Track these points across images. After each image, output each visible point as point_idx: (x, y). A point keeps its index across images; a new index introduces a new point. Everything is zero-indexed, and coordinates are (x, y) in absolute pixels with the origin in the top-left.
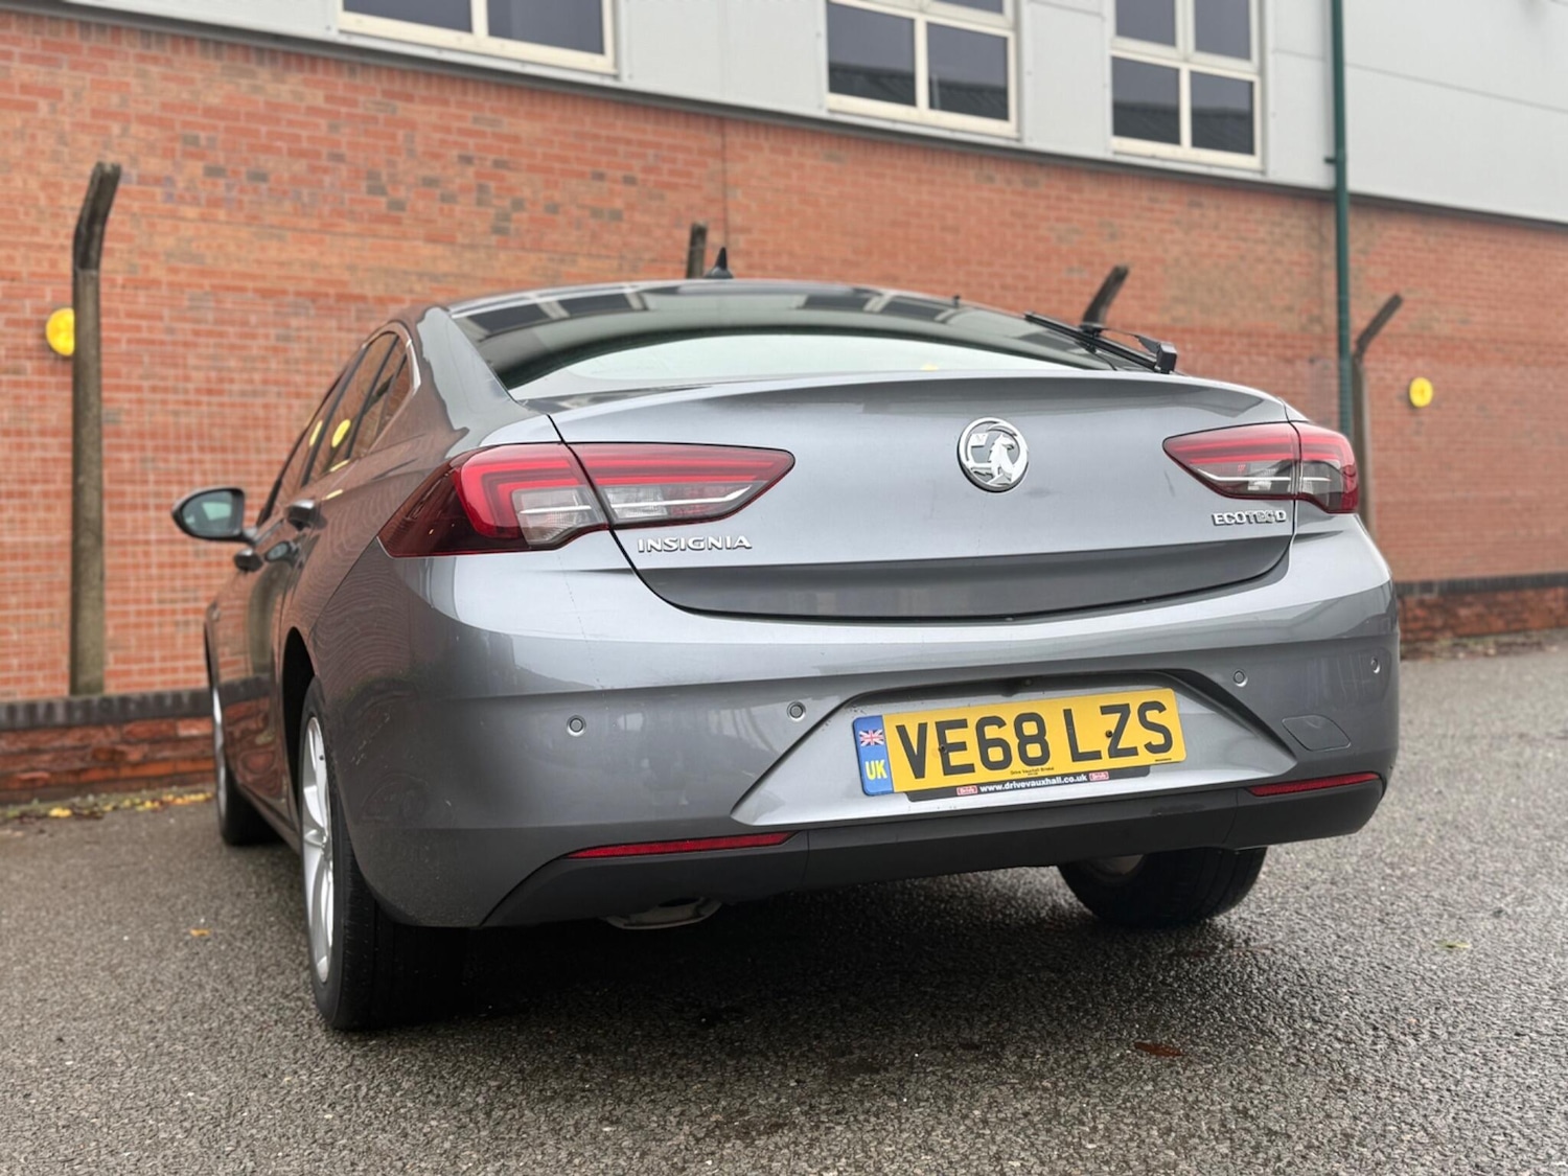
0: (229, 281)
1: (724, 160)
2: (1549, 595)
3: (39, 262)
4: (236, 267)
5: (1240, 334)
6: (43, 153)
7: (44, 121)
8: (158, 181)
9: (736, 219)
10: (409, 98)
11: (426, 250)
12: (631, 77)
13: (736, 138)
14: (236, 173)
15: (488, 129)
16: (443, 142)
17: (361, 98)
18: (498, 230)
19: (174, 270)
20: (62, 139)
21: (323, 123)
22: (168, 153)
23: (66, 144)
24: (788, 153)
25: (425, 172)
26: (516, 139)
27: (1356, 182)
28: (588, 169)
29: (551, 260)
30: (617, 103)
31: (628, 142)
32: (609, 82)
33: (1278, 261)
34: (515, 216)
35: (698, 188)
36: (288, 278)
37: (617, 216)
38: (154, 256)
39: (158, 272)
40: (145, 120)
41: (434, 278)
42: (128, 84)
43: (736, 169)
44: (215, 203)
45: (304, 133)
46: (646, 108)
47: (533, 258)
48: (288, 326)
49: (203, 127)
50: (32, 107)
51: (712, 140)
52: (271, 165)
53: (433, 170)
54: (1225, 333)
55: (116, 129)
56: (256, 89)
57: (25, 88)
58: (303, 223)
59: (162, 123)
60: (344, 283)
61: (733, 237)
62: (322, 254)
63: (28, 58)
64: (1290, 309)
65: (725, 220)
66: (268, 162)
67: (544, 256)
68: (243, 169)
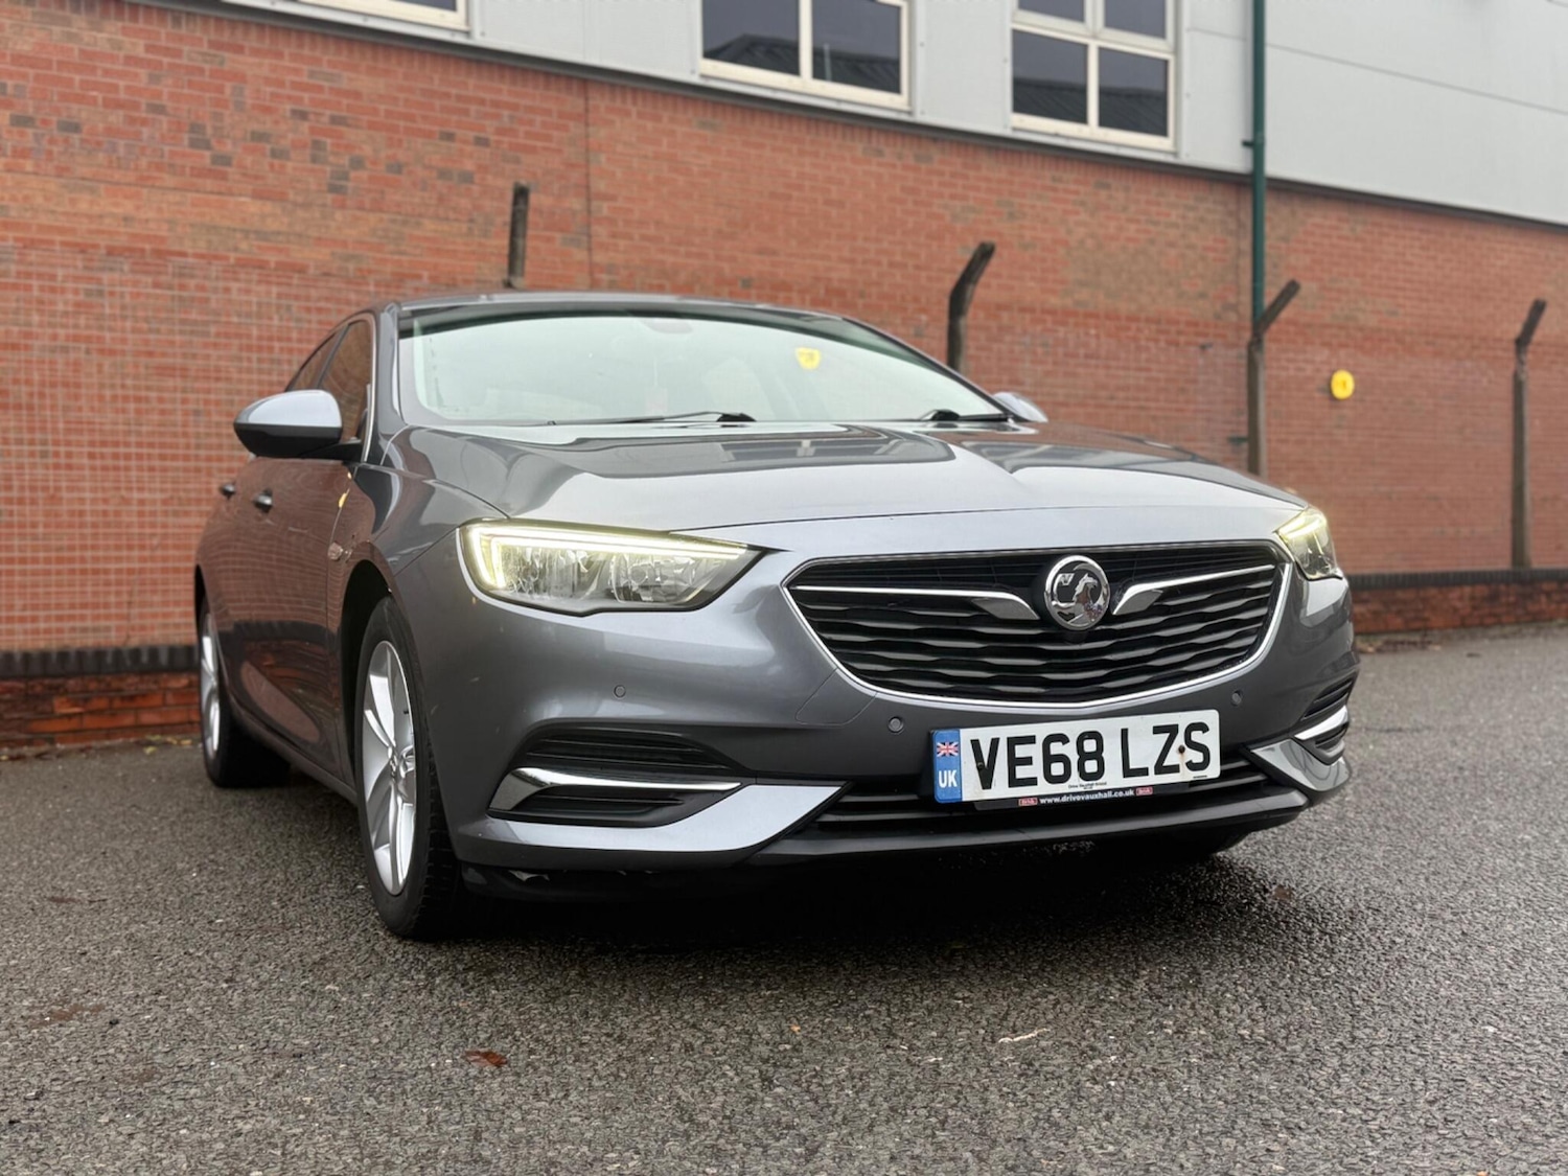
0: (33, 234)
1: (587, 125)
2: (1454, 594)
4: (44, 220)
5: (1148, 320)
9: (600, 185)
10: (239, 49)
11: (254, 207)
12: (483, 34)
13: (600, 101)
14: (45, 122)
15: (326, 84)
16: (274, 96)
17: (186, 48)
18: (333, 189)
21: (143, 73)
24: (657, 119)
25: (256, 127)
26: (357, 95)
27: (1275, 167)
28: (436, 128)
29: (393, 221)
30: (469, 60)
31: (482, 102)
32: (460, 39)
33: (1191, 247)
34: (353, 174)
35: (559, 151)
36: (99, 232)
37: (467, 178)
41: (261, 235)
43: (600, 134)
44: (21, 153)
45: (122, 83)
46: (502, 67)
47: (373, 218)
48: (99, 281)
49: (11, 75)
51: (573, 102)
52: (84, 115)
53: (266, 124)
54: (1132, 318)
56: (71, 37)
58: (117, 176)
60: (163, 240)
61: (595, 204)
62: (138, 208)
64: (1202, 295)
65: (588, 187)
66: (80, 112)
67: (385, 216)
68: (54, 119)
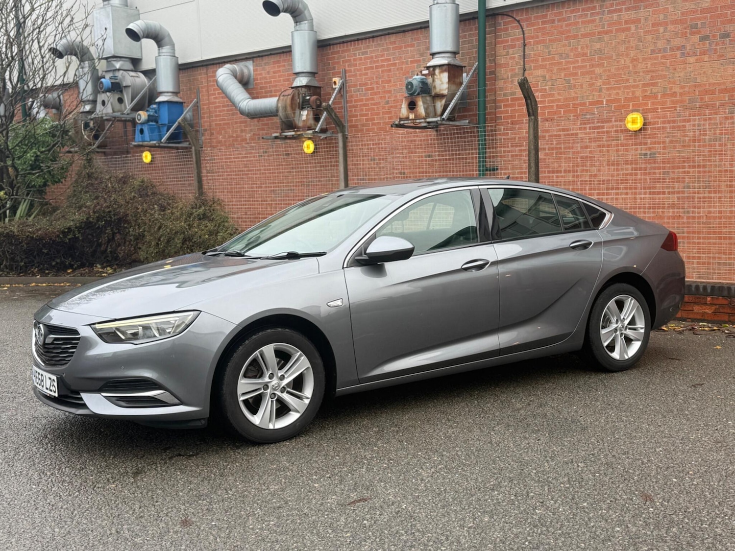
0: (707, 88)
3: (628, 93)
4: (712, 81)
6: (632, 47)
7: (633, 34)
8: (678, 48)
14: (714, 36)
19: (682, 87)
20: (640, 40)
22: (684, 35)
23: (642, 42)
38: (674, 83)
39: (677, 89)
40: (674, 22)
42: (667, 8)
44: (703, 53)
49: (699, 19)
50: (629, 29)
55: (661, 29)
57: (626, 22)
59: (681, 22)
63: (628, 9)
66: (730, 28)
68: (718, 34)
